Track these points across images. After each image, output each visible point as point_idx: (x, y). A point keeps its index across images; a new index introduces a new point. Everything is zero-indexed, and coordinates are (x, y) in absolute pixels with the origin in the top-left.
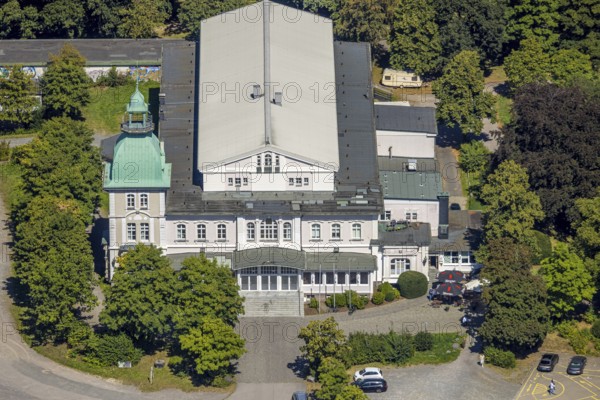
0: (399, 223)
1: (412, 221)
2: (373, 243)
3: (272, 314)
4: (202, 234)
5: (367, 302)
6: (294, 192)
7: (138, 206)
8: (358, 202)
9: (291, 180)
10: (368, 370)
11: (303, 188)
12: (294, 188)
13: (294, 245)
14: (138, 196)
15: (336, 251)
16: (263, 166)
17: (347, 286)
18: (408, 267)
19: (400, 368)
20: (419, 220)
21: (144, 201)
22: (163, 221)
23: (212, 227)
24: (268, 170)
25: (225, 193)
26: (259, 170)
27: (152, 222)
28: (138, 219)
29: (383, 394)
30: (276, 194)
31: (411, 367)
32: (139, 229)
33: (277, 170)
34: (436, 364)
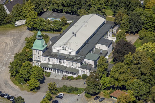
0: (87, 64)
1: (89, 64)
2: (79, 67)
3: (56, 78)
4: (49, 60)
5: (75, 79)
6: (68, 55)
7: (37, 53)
8: (78, 59)
9: (68, 52)
10: (61, 94)
11: (70, 54)
12: (68, 54)
13: (65, 65)
14: (37, 51)
15: (72, 68)
16: (63, 49)
17: (72, 75)
18: (85, 73)
19: (69, 94)
20: (90, 64)
21: (38, 52)
22: (42, 56)
23: (51, 59)
24: (64, 50)
25: (56, 53)
26: (62, 49)
27: (40, 56)
28: (37, 55)
29: (61, 99)
30: (65, 54)
31: (71, 94)
32: (38, 57)
33: (65, 50)
34: (76, 94)
